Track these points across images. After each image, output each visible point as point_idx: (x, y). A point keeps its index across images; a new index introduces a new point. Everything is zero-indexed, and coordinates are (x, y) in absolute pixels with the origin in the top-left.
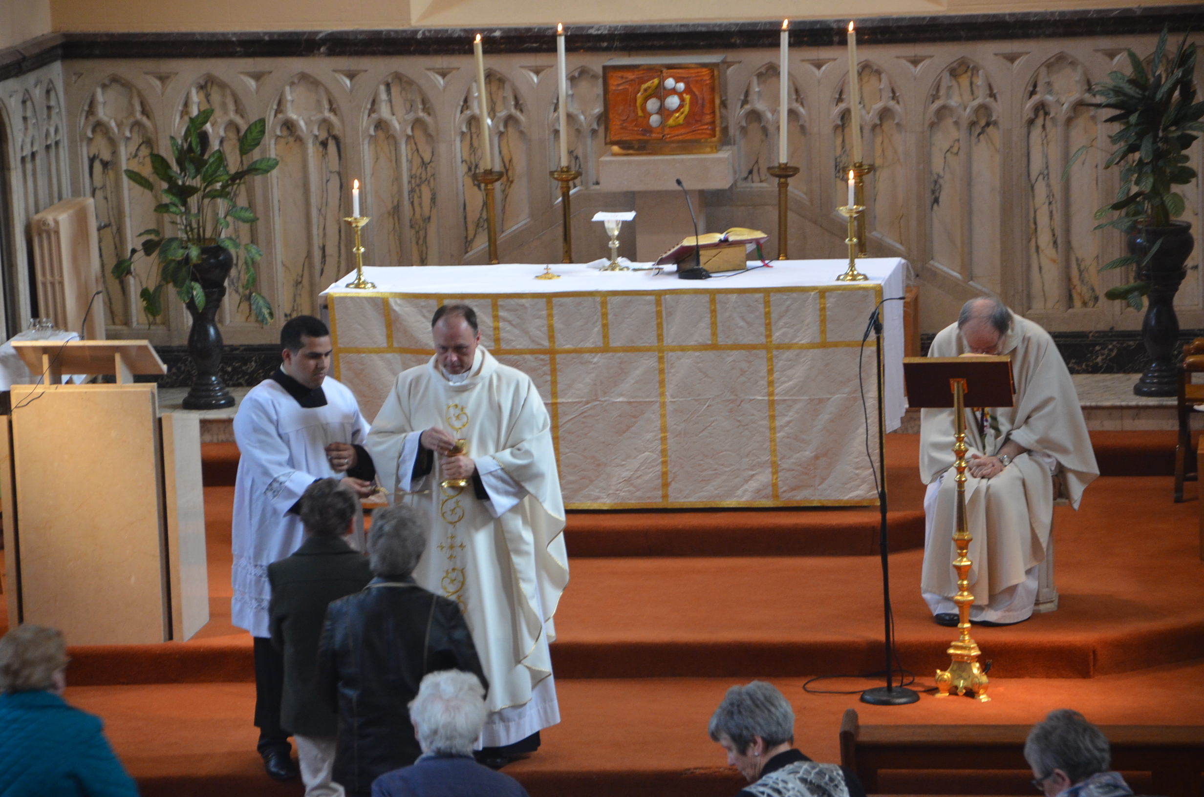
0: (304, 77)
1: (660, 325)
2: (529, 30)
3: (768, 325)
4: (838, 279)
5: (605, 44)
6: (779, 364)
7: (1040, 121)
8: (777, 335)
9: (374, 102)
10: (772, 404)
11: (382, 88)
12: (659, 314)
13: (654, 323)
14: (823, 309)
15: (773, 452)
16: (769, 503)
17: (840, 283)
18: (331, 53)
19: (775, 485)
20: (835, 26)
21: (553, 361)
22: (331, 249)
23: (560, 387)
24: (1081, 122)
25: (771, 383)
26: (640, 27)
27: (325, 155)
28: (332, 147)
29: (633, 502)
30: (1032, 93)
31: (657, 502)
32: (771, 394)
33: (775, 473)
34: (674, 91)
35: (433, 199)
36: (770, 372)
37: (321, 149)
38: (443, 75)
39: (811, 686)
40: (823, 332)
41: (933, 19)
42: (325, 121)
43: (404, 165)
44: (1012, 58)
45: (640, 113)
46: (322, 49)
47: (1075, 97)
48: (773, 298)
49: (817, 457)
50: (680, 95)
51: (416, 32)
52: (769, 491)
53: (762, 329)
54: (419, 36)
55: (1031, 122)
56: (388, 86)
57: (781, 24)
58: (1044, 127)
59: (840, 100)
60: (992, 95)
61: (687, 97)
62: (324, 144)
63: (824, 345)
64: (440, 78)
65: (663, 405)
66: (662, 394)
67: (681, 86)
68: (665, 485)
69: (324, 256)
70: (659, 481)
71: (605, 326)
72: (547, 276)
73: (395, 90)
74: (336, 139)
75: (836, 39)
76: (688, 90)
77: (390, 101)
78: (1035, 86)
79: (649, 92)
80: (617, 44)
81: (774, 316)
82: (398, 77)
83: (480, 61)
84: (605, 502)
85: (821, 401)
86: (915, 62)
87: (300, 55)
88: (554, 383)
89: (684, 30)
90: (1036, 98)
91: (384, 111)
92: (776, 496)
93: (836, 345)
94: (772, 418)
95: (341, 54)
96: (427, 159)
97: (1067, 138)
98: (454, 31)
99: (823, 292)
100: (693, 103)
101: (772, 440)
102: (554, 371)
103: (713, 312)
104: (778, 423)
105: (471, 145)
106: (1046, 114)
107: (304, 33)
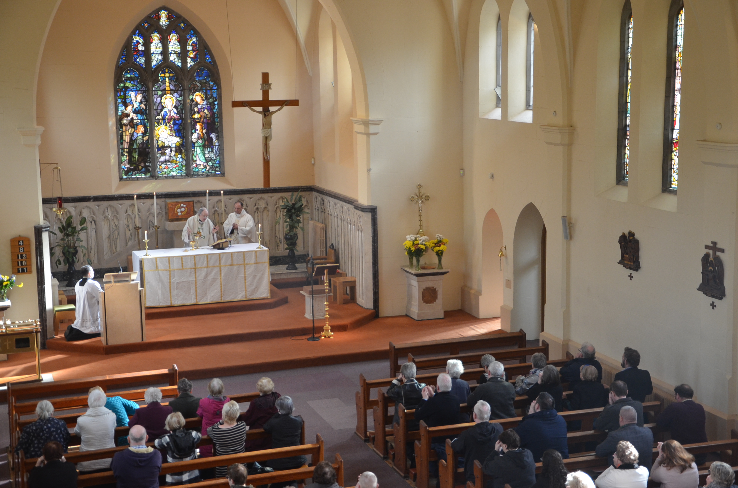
0: (87, 207)
1: (220, 261)
2: (142, 194)
3: (244, 259)
4: (257, 248)
5: (160, 197)
6: (247, 268)
7: (257, 212)
8: (246, 262)
9: (104, 212)
10: (245, 277)
11: (106, 208)
12: (220, 258)
13: (219, 260)
14: (256, 255)
15: (245, 287)
16: (245, 299)
17: (258, 249)
18: (94, 201)
19: (246, 295)
20: (213, 192)
21: (195, 270)
22: (93, 247)
23: (197, 276)
24: (265, 211)
25: (245, 272)
26: (169, 193)
27: (91, 225)
28: (93, 223)
29: (214, 301)
30: (255, 205)
31: (220, 301)
32: (245, 275)
33: (246, 292)
34: (183, 207)
35: (118, 234)
36: (245, 270)
37: (90, 223)
38: (121, 205)
39: (292, 338)
40: (256, 260)
41: (234, 190)
42: (92, 216)
43: (111, 226)
44: (251, 198)
45: (176, 212)
46: (92, 200)
47: (264, 206)
48: (245, 253)
49: (255, 288)
50: (185, 208)
51: (115, 195)
52: (244, 296)
53: (243, 260)
54: (116, 196)
55: (255, 212)
56: (107, 208)
57: (206, 191)
58: (258, 213)
59: (214, 208)
60: (247, 206)
61: (186, 208)
62: (91, 222)
63: (256, 263)
64: (120, 206)
65: (221, 279)
66: (221, 276)
67: (185, 206)
68: (222, 297)
69: (91, 248)
70: (220, 296)
71: (207, 261)
72: (185, 251)
73: (109, 209)
74: (94, 221)
75: (213, 194)
76: (186, 207)
77: (108, 211)
78: (256, 204)
79: (178, 207)
80: (163, 197)
81: (245, 257)
82: (110, 206)
83: (135, 201)
84: (208, 302)
85: (256, 276)
86: (230, 199)
87: (86, 202)
88: (195, 275)
89: (179, 193)
90: (256, 207)
91: (106, 214)
92: (246, 298)
93: (259, 263)
94: (245, 280)
95: (96, 201)
96: (117, 224)
97: (263, 215)
98: (124, 195)
99: (256, 252)
100: (188, 210)
101: (245, 285)
102: (195, 273)
103: (232, 257)
104: (246, 281)
105: (127, 221)
106: (258, 210)
107: (87, 197)
